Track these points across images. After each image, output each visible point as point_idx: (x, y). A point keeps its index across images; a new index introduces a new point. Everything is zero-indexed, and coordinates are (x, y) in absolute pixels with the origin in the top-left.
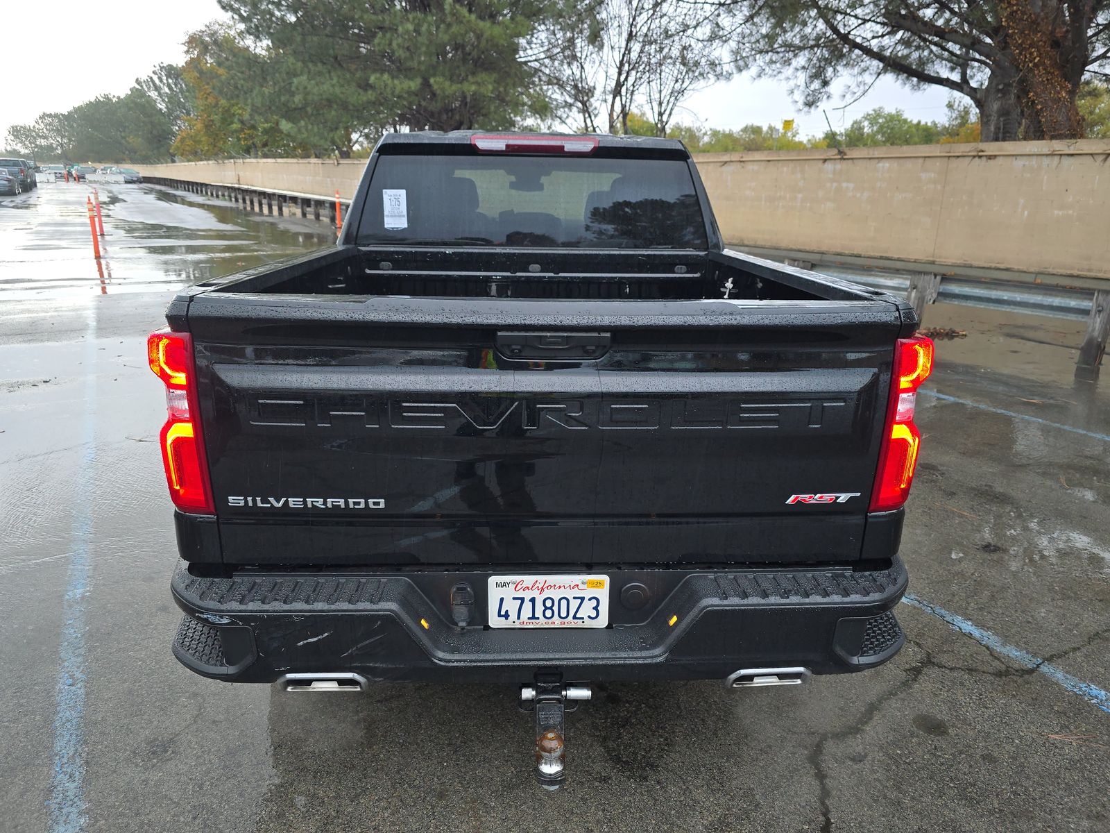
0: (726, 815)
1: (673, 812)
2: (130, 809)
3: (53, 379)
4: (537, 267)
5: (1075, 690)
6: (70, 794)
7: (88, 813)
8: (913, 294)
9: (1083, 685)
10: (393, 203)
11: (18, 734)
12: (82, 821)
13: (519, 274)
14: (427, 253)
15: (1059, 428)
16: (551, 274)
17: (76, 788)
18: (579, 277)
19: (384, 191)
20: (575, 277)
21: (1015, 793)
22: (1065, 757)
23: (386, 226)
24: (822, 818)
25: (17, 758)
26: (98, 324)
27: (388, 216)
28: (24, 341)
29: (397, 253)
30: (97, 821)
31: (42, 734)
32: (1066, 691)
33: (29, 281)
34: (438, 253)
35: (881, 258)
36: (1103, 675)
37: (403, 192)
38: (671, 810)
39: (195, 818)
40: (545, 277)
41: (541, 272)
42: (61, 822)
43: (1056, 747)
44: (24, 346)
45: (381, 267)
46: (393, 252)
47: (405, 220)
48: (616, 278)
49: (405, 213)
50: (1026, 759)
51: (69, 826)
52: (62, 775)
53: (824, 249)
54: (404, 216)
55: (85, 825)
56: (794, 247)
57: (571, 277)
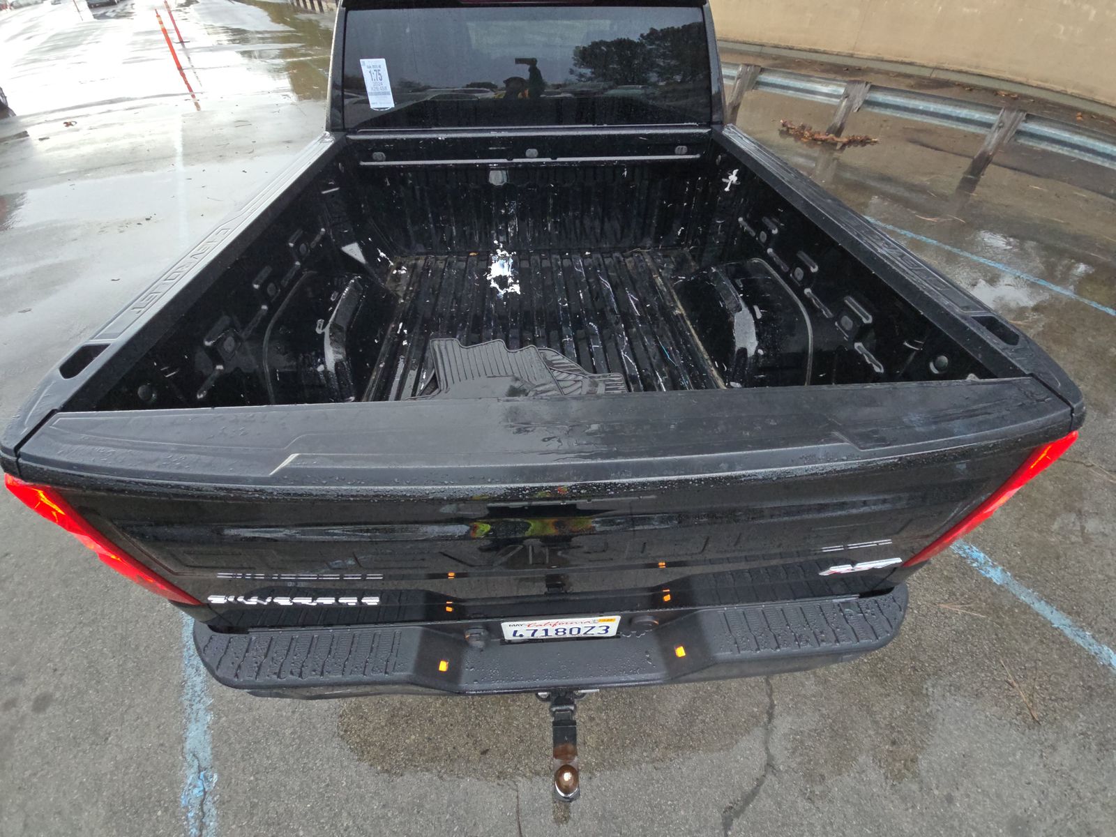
0: (695, 698)
1: (655, 696)
2: (244, 704)
3: (153, 216)
4: (534, 152)
5: (960, 552)
6: (197, 689)
7: (211, 710)
8: (844, 103)
9: (966, 547)
10: (374, 76)
11: (153, 624)
12: (209, 718)
13: (515, 160)
14: (418, 140)
15: (950, 251)
16: (549, 160)
17: (202, 682)
18: (577, 162)
19: (361, 60)
20: (573, 162)
21: (914, 669)
22: (953, 627)
23: (372, 106)
24: (767, 700)
25: (154, 651)
26: (184, 149)
27: (372, 94)
28: (127, 172)
29: (388, 141)
30: (220, 718)
31: (172, 623)
32: (954, 554)
33: (129, 99)
34: (430, 139)
35: (810, 51)
36: (982, 535)
37: (382, 62)
38: (653, 695)
39: (293, 712)
40: (542, 163)
41: (538, 157)
42: (193, 720)
43: (946, 617)
44: (127, 177)
45: (374, 157)
46: (383, 140)
47: (391, 97)
48: (614, 161)
49: (389, 89)
50: (922, 630)
51: (199, 724)
52: (190, 669)
53: (764, 41)
54: (388, 94)
55: (211, 723)
56: (740, 39)
57: (569, 162)
